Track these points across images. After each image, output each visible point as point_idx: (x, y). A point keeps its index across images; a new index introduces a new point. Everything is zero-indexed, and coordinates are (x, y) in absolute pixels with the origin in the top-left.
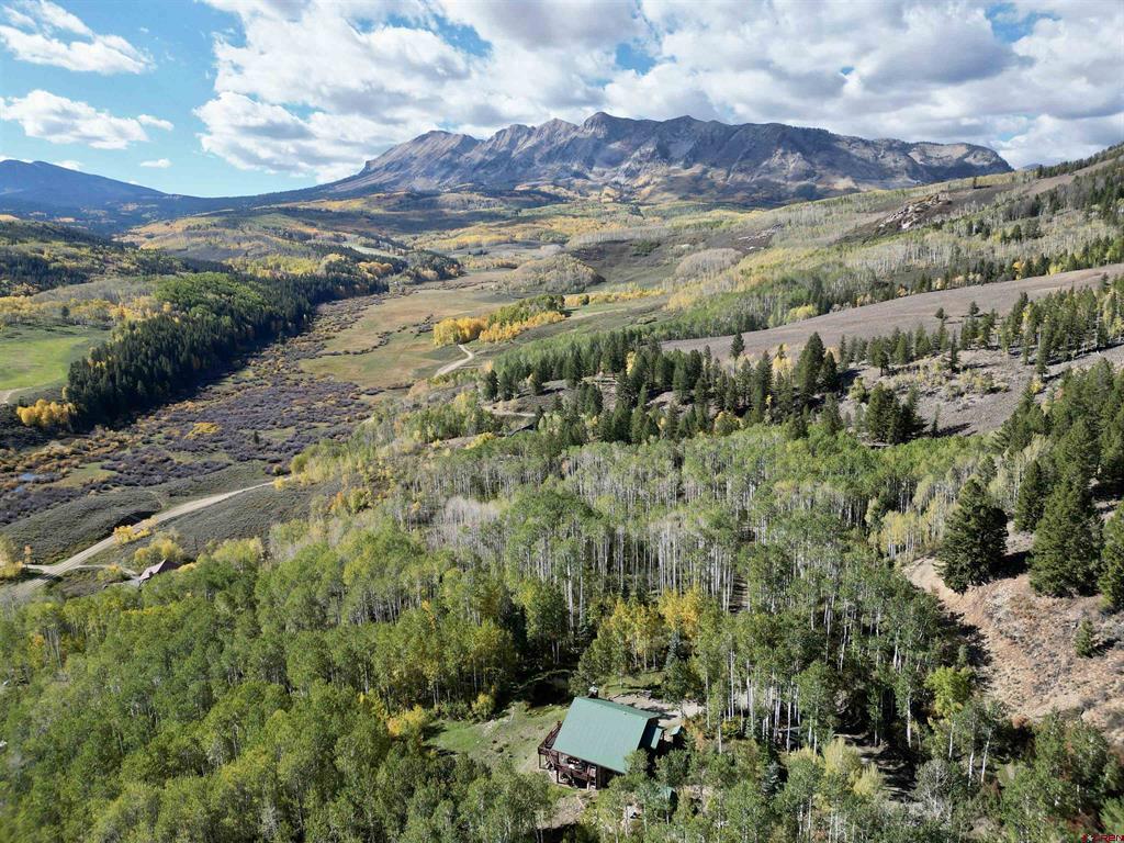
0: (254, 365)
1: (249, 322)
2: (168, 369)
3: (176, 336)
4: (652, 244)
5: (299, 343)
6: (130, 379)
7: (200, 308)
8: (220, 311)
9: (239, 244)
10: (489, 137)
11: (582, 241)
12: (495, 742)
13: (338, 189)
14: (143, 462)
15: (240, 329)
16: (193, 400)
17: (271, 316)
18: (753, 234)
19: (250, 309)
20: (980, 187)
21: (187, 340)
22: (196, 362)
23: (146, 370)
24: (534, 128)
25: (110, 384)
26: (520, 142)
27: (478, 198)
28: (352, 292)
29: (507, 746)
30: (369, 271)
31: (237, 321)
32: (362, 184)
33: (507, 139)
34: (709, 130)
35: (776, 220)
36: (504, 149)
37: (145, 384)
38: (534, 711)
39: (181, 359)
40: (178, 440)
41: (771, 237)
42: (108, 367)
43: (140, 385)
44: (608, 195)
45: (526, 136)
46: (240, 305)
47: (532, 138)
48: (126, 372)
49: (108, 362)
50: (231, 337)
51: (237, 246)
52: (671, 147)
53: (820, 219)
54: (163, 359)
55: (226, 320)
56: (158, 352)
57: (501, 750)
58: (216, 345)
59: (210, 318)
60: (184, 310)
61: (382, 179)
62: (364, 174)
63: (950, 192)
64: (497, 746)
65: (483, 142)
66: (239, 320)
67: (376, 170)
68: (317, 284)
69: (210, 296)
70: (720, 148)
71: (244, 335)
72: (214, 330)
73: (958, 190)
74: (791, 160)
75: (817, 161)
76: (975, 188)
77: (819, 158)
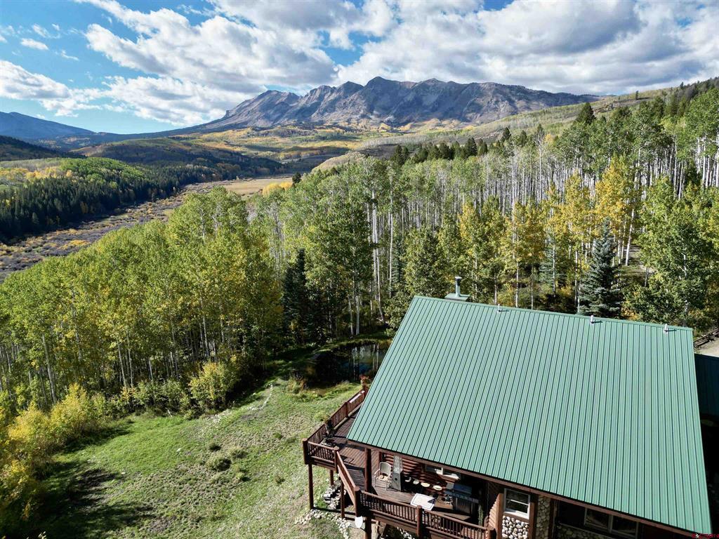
0: (131, 212)
1: (130, 187)
2: (59, 208)
3: (71, 188)
4: (414, 146)
5: (166, 202)
6: (27, 212)
7: (94, 175)
8: (110, 179)
9: (137, 154)
10: (306, 94)
11: (367, 144)
12: (215, 448)
13: (208, 127)
14: (18, 262)
15: (124, 192)
16: (76, 228)
17: (148, 185)
18: (484, 135)
19: (133, 179)
20: (640, 99)
21: (78, 192)
22: (84, 207)
23: (40, 206)
24: (334, 88)
25: (10, 214)
26: (326, 97)
27: (299, 130)
28: (210, 178)
29: (241, 455)
30: (223, 168)
31: (122, 186)
32: (223, 124)
33: (317, 94)
34: (448, 87)
35: (500, 126)
36: (316, 101)
37: (38, 216)
38: (313, 393)
39: (71, 203)
40: (53, 249)
41: (496, 136)
42: (11, 204)
43: (34, 216)
44: (383, 128)
45: (329, 93)
46: (125, 176)
47: (334, 94)
48: (25, 208)
49: (11, 200)
50: (116, 194)
51: (136, 155)
52: (424, 98)
53: (530, 124)
54: (56, 201)
55: (114, 184)
56: (53, 197)
57: (224, 465)
58: (102, 199)
59: (101, 182)
60: (82, 176)
61: (236, 121)
62: (225, 118)
63: (620, 102)
64: (215, 457)
65: (302, 97)
66: (123, 186)
67: (233, 115)
68: (186, 172)
69: (104, 170)
70: (456, 99)
71: (126, 195)
72: (103, 189)
73: (625, 101)
74: (501, 105)
75: (518, 106)
76: (637, 99)
77: (520, 104)
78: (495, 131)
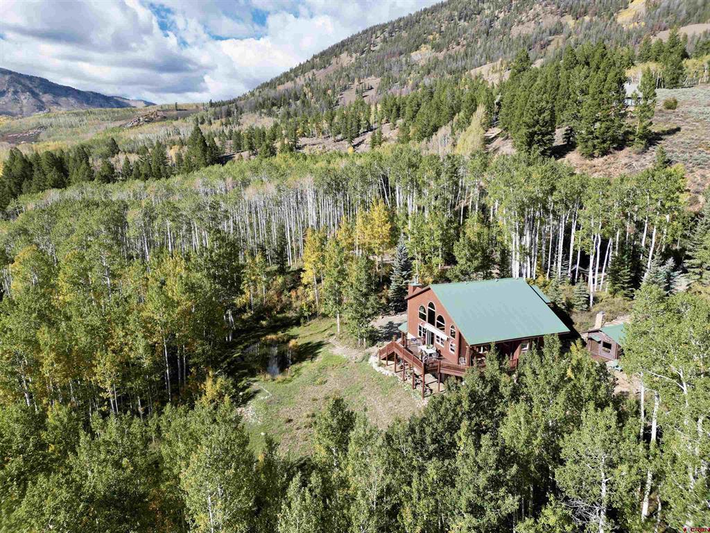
20: (180, 110)
73: (167, 110)
74: (23, 97)
75: (44, 100)
76: (177, 110)
77: (46, 98)
78: (34, 128)
